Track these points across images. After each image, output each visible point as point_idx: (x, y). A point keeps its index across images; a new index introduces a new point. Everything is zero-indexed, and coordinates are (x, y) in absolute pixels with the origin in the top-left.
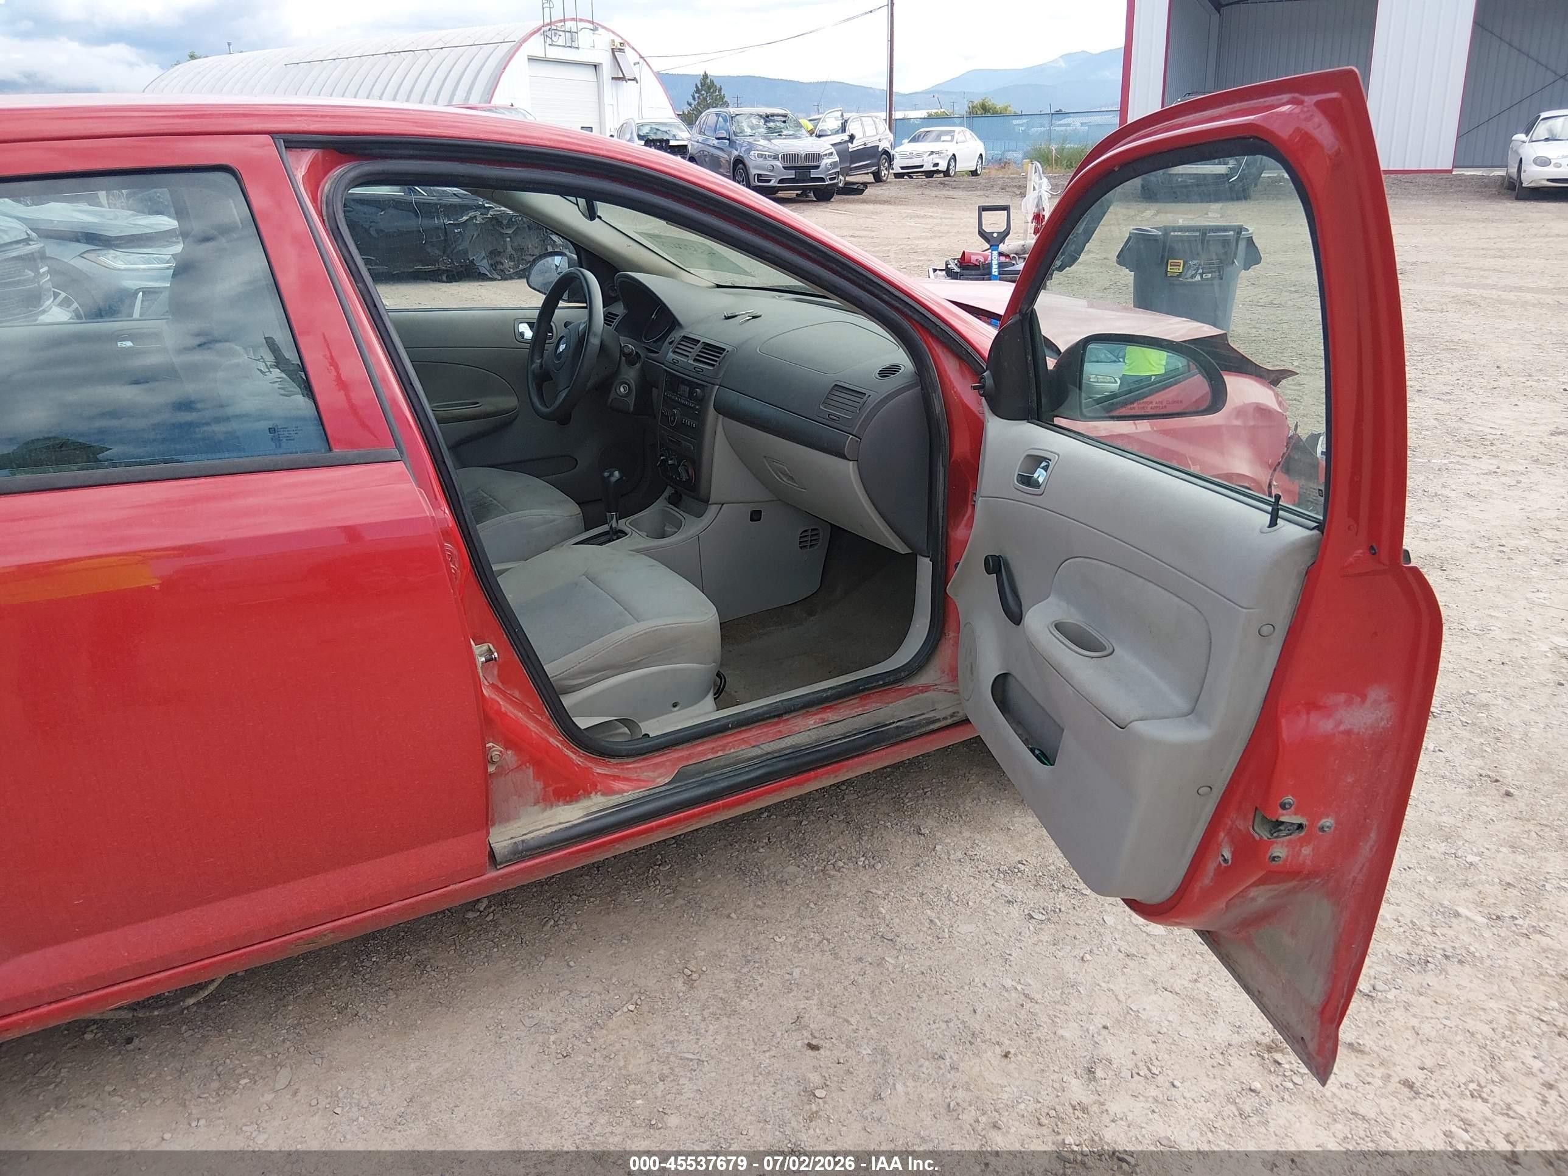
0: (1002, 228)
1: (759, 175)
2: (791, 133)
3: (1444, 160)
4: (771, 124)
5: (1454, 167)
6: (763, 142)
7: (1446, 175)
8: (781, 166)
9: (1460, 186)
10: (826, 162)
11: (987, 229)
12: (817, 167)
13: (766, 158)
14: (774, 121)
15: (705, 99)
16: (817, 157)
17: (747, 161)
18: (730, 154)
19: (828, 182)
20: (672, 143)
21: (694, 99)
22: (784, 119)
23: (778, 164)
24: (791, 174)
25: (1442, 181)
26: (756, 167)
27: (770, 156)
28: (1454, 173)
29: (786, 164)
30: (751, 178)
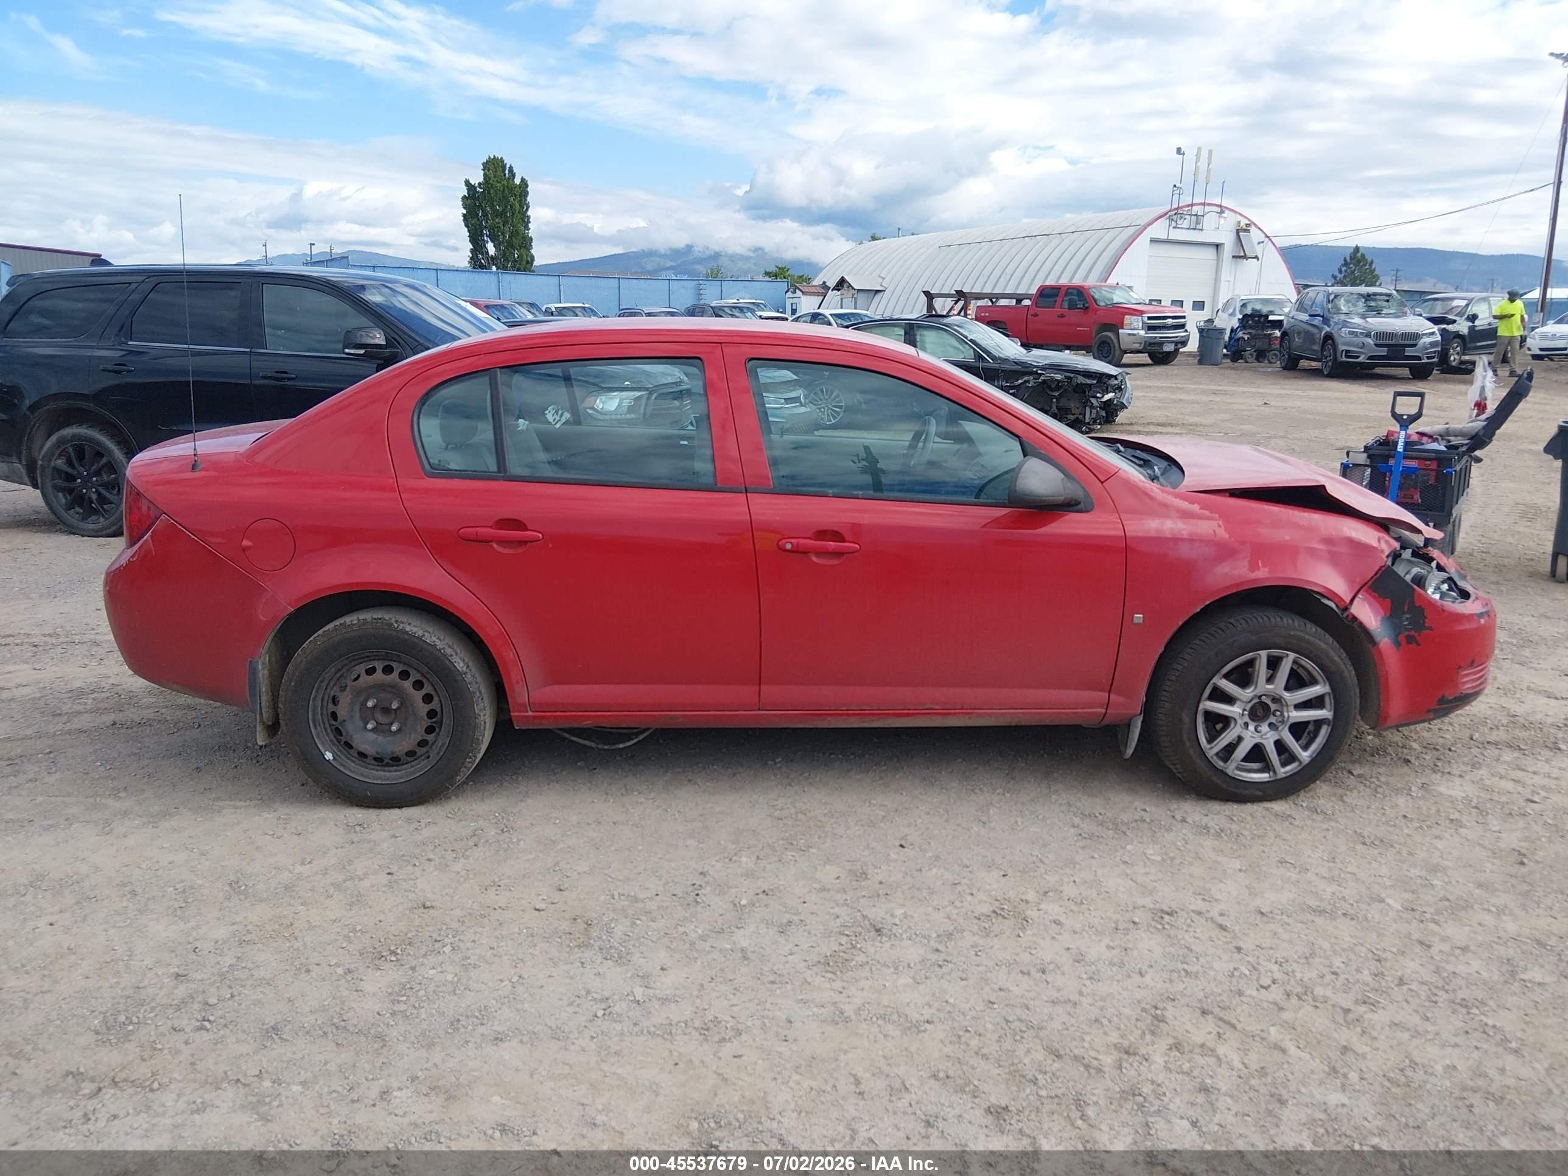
0: (1414, 411)
1: (1347, 351)
2: (1392, 311)
4: (1373, 304)
6: (1357, 320)
8: (1373, 343)
10: (1427, 340)
11: (1398, 411)
12: (1414, 345)
13: (1357, 335)
14: (1375, 300)
15: (1353, 272)
16: (1416, 336)
17: (1336, 335)
18: (1320, 330)
19: (1426, 361)
20: (1271, 318)
21: (1340, 271)
22: (1387, 298)
23: (1370, 341)
24: (1383, 352)
26: (1345, 344)
27: (1362, 334)
29: (1378, 342)
30: (1339, 355)
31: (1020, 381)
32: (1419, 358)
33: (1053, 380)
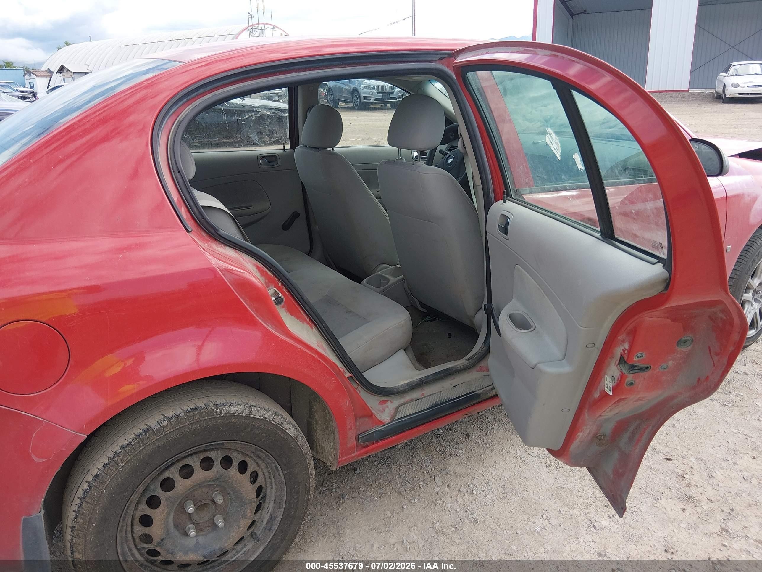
1: (365, 97)
3: (685, 86)
5: (689, 89)
6: (367, 81)
7: (686, 93)
8: (376, 92)
9: (694, 97)
12: (393, 92)
13: (368, 88)
17: (359, 90)
18: (350, 87)
23: (375, 91)
24: (381, 96)
25: (685, 95)
26: (364, 93)
27: (370, 88)
28: (689, 91)
29: (379, 91)
30: (361, 98)
31: (247, 116)
32: (395, 98)
33: (265, 114)
